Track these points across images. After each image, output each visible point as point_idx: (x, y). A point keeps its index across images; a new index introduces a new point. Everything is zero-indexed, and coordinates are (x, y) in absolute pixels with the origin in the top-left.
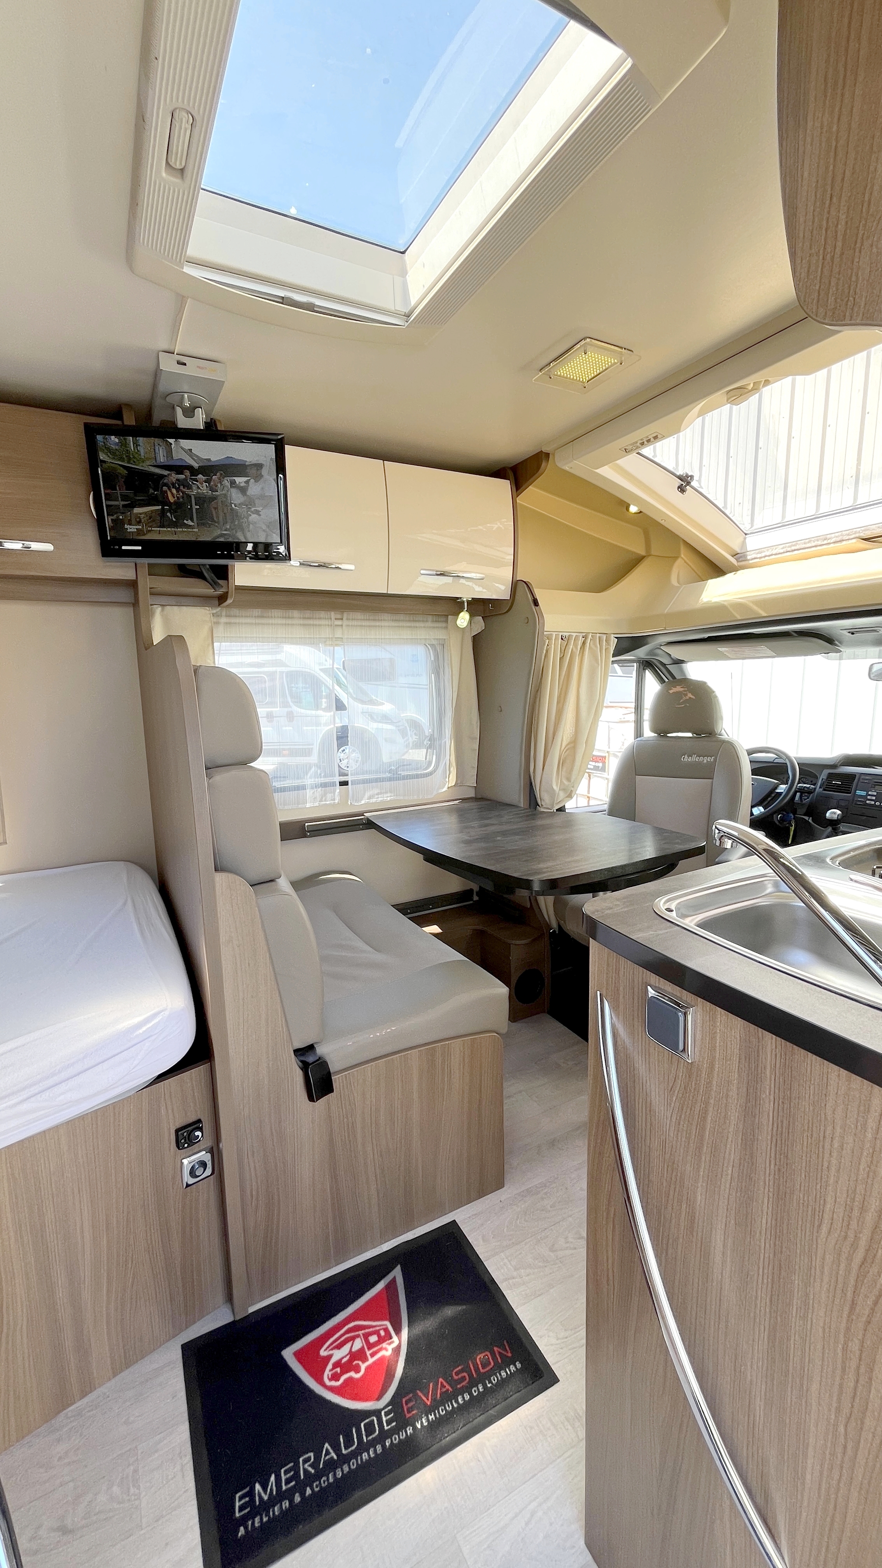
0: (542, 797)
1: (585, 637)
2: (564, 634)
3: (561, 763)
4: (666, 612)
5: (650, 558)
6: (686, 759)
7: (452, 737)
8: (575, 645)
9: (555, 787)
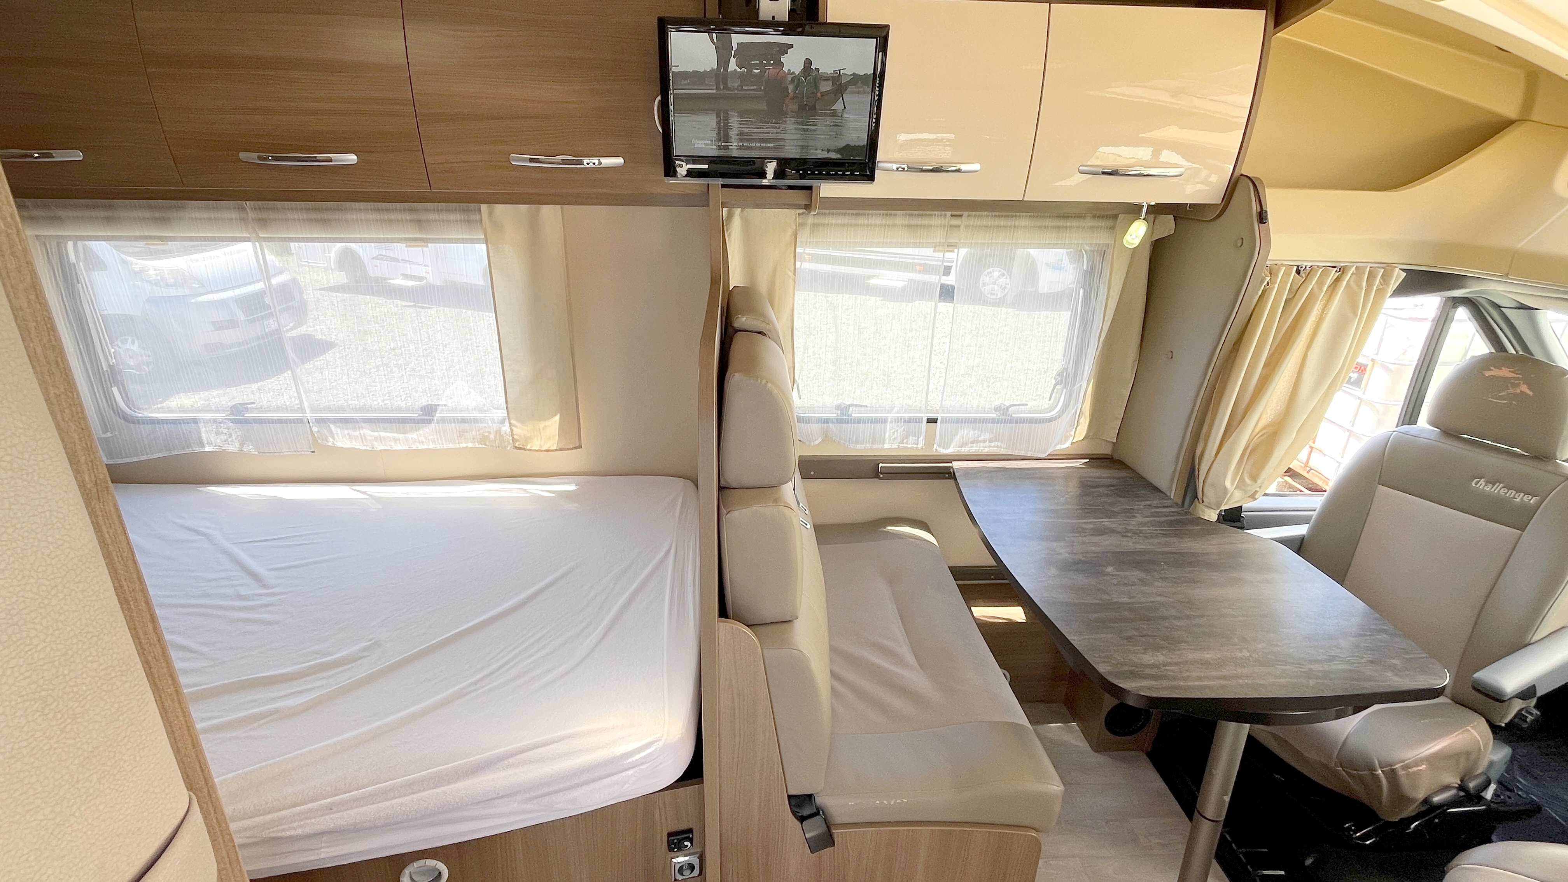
0: (1205, 491)
1: (1342, 270)
2: (1303, 264)
3: (1251, 451)
4: (1520, 246)
5: (1527, 126)
6: (1481, 485)
7: (1093, 374)
8: (1320, 283)
9: (1228, 484)
